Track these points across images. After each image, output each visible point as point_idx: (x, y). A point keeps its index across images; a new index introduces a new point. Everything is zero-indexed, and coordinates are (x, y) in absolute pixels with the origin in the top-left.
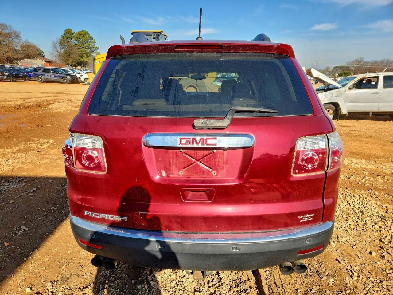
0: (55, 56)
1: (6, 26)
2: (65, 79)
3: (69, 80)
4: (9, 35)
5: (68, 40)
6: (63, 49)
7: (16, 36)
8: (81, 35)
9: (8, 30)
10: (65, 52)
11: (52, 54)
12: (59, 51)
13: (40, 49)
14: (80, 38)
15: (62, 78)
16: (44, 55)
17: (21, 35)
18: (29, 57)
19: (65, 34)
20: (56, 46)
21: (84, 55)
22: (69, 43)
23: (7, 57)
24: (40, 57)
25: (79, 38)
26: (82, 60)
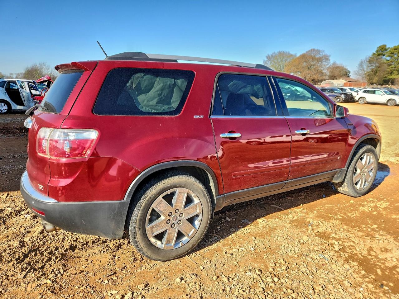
0: (360, 75)
1: (320, 51)
2: (338, 98)
3: (343, 99)
4: (319, 60)
5: (380, 57)
6: (371, 68)
7: (326, 59)
8: (397, 49)
9: (320, 54)
10: (372, 70)
11: (356, 74)
12: (365, 69)
13: (347, 69)
14: (395, 53)
15: (336, 97)
16: (350, 75)
17: (330, 58)
18: (333, 77)
19: (377, 51)
20: (363, 65)
21: (394, 72)
22: (379, 60)
23: (313, 79)
24: (346, 77)
25: (393, 53)
26: (391, 77)
